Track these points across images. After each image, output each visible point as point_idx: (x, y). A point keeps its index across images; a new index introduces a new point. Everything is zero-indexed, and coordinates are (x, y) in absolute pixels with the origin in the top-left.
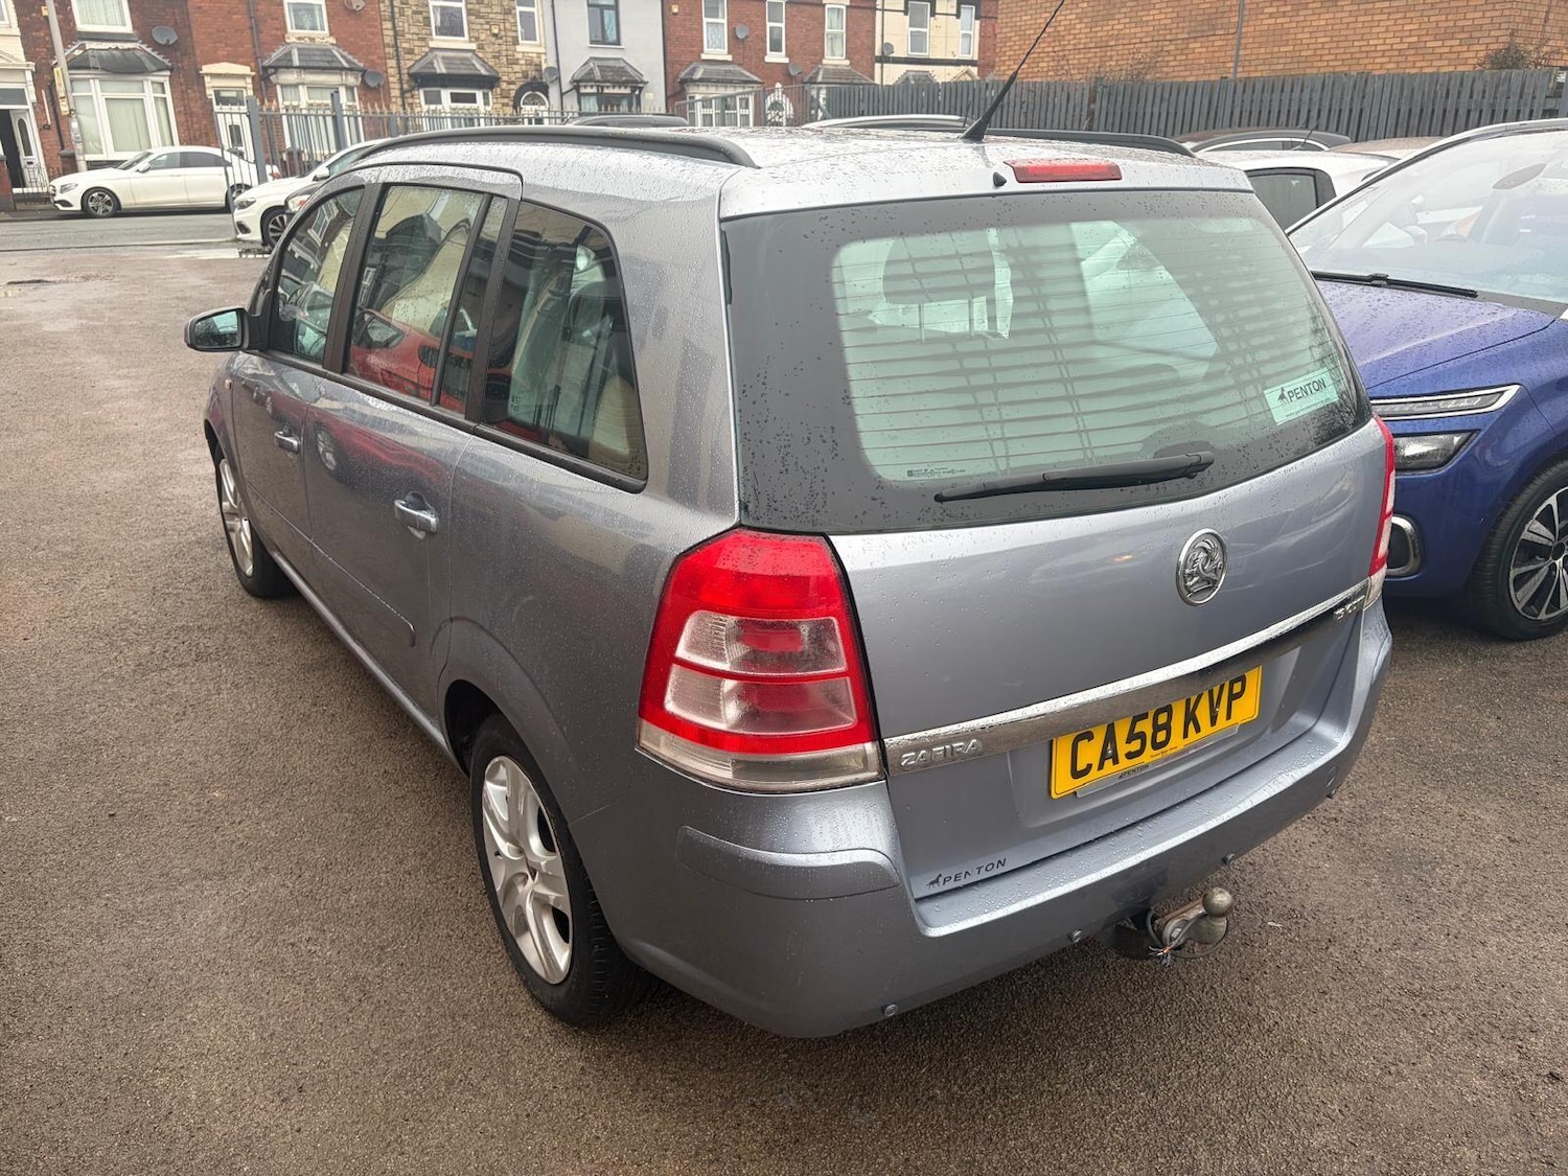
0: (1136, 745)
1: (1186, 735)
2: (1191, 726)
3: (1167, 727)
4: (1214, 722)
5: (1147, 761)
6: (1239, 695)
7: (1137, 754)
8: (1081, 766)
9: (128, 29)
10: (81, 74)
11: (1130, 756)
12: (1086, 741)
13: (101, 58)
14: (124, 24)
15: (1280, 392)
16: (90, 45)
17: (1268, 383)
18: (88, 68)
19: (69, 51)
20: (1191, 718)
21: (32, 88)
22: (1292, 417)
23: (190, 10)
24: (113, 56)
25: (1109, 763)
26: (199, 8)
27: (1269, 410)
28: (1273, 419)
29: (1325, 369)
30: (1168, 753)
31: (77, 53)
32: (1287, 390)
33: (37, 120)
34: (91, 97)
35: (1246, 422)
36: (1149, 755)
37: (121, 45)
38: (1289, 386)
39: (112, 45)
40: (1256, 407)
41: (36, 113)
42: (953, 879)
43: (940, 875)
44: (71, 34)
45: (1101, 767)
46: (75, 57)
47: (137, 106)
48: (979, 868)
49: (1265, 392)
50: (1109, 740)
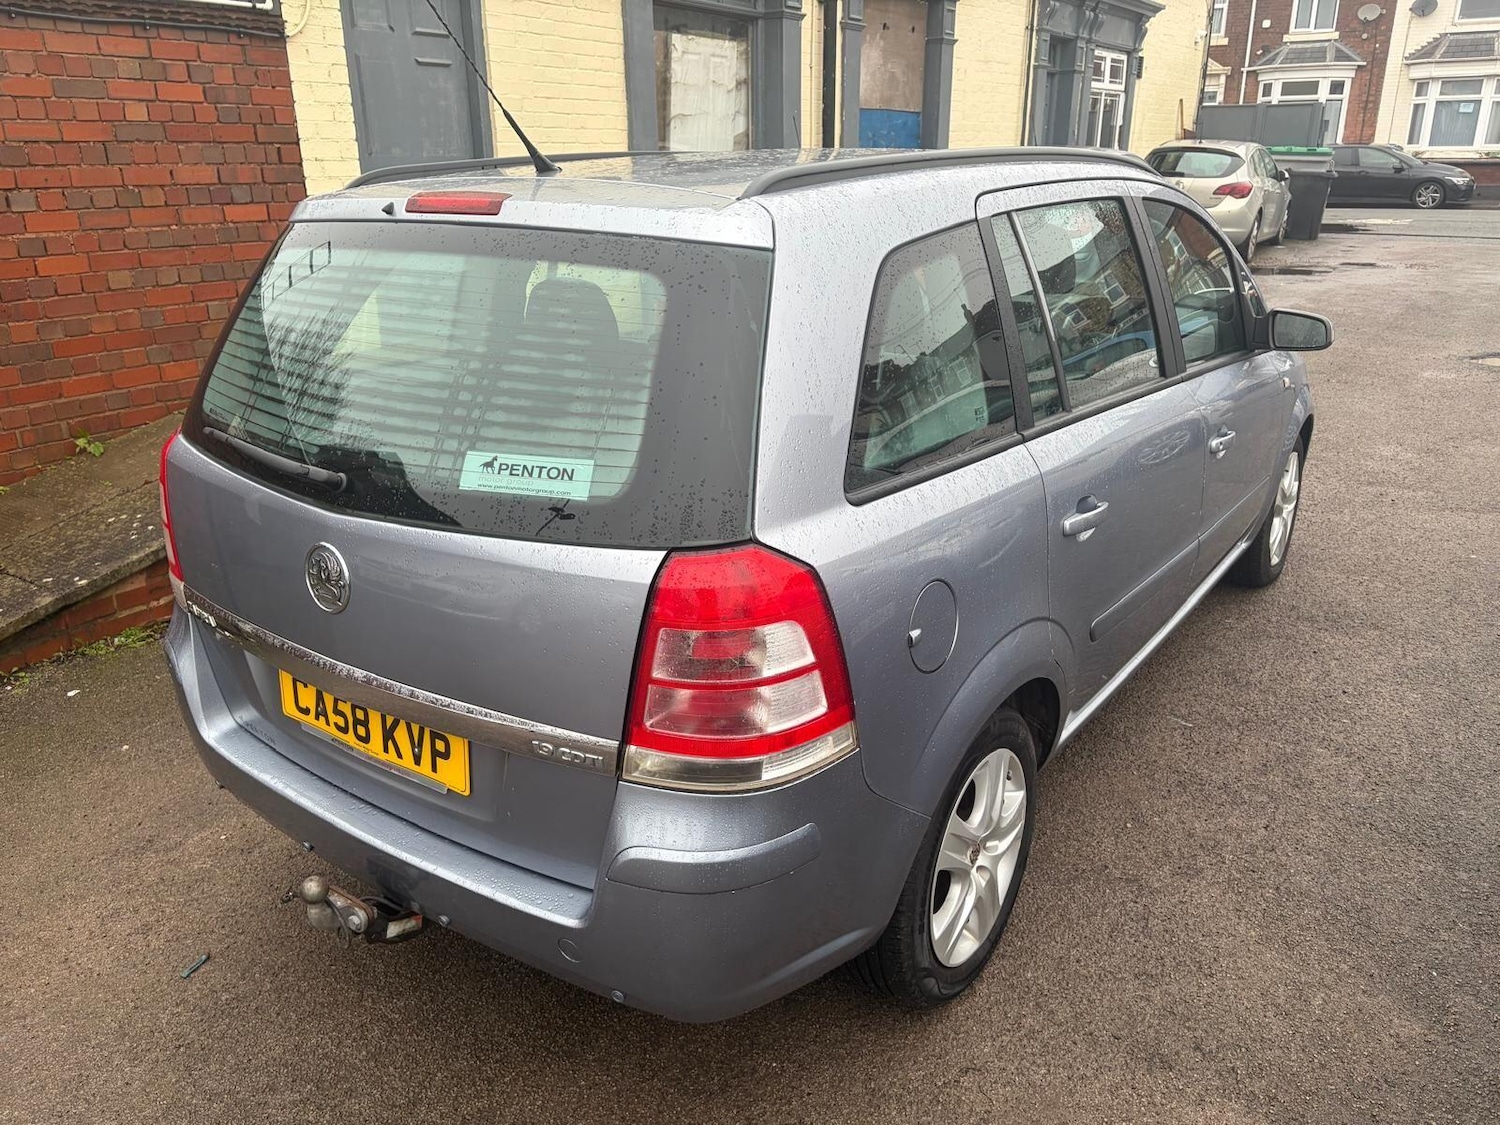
1: (386, 750)
2: (390, 743)
3: (365, 723)
4: (417, 760)
5: (352, 744)
6: (446, 755)
7: (345, 730)
8: (303, 705)
11: (337, 726)
15: (489, 460)
17: (479, 445)
20: (389, 736)
22: (484, 489)
25: (322, 720)
27: (461, 470)
28: (458, 480)
29: (592, 462)
30: (370, 753)
32: (500, 461)
35: (424, 471)
36: (351, 739)
38: (505, 458)
40: (445, 462)
49: (469, 452)
50: (320, 698)
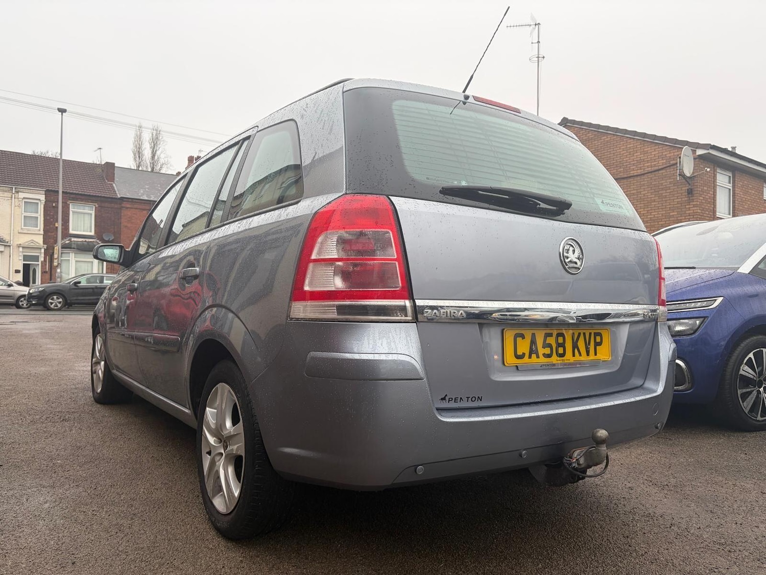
0: (547, 351)
1: (574, 355)
2: (576, 350)
3: (563, 345)
4: (588, 353)
5: (555, 362)
7: (549, 356)
8: (519, 353)
9: (92, 233)
10: (66, 251)
11: (544, 355)
12: (521, 338)
13: (77, 245)
14: (91, 231)
15: (601, 201)
16: (73, 239)
18: (71, 248)
19: (63, 241)
20: (575, 346)
21: (43, 255)
23: (122, 227)
24: (83, 244)
25: (534, 356)
26: (126, 226)
27: (597, 205)
28: (599, 208)
30: (566, 361)
31: (67, 242)
32: (605, 201)
33: (42, 268)
34: (69, 260)
36: (555, 359)
37: (87, 240)
39: (84, 240)
40: (591, 201)
41: (42, 266)
42: (454, 400)
43: (446, 395)
44: (66, 234)
45: (530, 357)
46: (66, 244)
47: (90, 265)
48: (468, 398)
49: (595, 198)
50: (533, 342)
